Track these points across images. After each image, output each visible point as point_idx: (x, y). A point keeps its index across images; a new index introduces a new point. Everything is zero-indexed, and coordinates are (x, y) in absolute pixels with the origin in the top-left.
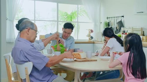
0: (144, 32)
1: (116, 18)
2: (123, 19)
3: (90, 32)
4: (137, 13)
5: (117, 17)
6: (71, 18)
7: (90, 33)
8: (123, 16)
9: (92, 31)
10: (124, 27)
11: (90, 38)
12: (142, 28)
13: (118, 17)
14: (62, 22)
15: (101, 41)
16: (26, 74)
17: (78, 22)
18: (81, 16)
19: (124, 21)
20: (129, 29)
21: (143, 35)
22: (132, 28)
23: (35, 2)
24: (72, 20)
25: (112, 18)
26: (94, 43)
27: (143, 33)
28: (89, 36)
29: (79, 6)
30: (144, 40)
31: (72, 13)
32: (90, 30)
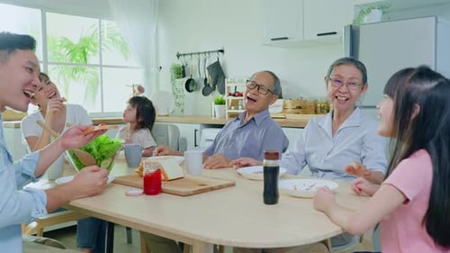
1: (202, 55)
2: (222, 59)
3: (137, 91)
5: (205, 53)
6: (85, 53)
8: (222, 51)
9: (141, 89)
10: (225, 77)
13: (209, 52)
15: (166, 113)
17: (101, 66)
19: (224, 63)
25: (191, 54)
29: (104, 22)
31: (83, 40)
32: (136, 88)
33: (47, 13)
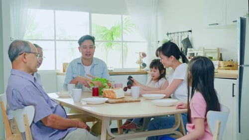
0: (221, 54)
1: (180, 34)
2: (190, 36)
3: (142, 56)
4: (209, 25)
5: (181, 32)
6: (112, 35)
7: (142, 58)
8: (190, 31)
9: (144, 55)
10: (192, 47)
11: (141, 65)
12: (218, 49)
13: (183, 32)
14: (99, 41)
16: (26, 125)
17: (122, 42)
18: (129, 31)
19: (192, 39)
20: (198, 50)
21: (221, 59)
22: (204, 48)
23: (54, 12)
24: (113, 39)
25: (174, 33)
26: (147, 73)
27: (220, 57)
28: (140, 62)
30: (222, 68)
31: (114, 28)
32: (141, 54)
33: (92, 14)
